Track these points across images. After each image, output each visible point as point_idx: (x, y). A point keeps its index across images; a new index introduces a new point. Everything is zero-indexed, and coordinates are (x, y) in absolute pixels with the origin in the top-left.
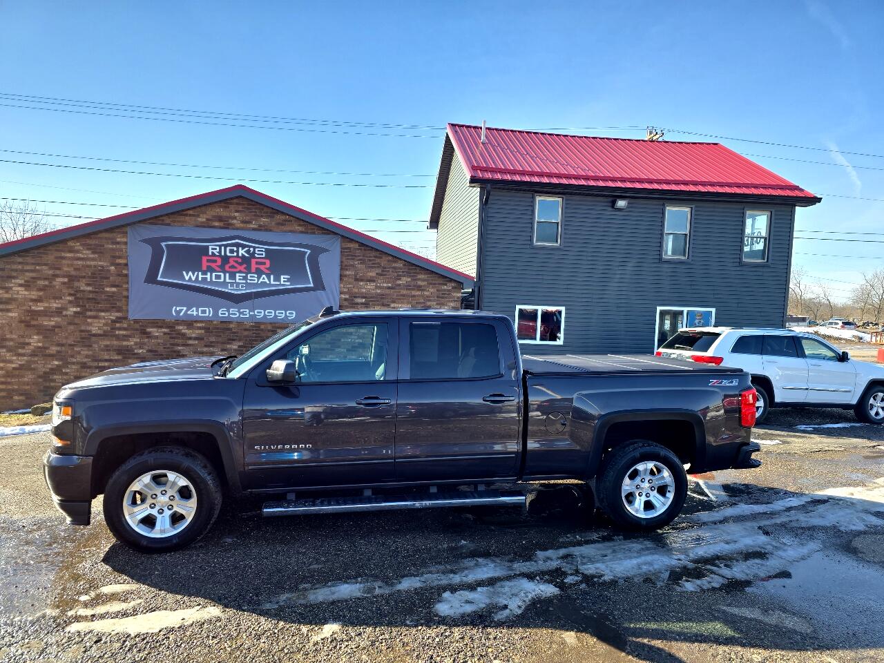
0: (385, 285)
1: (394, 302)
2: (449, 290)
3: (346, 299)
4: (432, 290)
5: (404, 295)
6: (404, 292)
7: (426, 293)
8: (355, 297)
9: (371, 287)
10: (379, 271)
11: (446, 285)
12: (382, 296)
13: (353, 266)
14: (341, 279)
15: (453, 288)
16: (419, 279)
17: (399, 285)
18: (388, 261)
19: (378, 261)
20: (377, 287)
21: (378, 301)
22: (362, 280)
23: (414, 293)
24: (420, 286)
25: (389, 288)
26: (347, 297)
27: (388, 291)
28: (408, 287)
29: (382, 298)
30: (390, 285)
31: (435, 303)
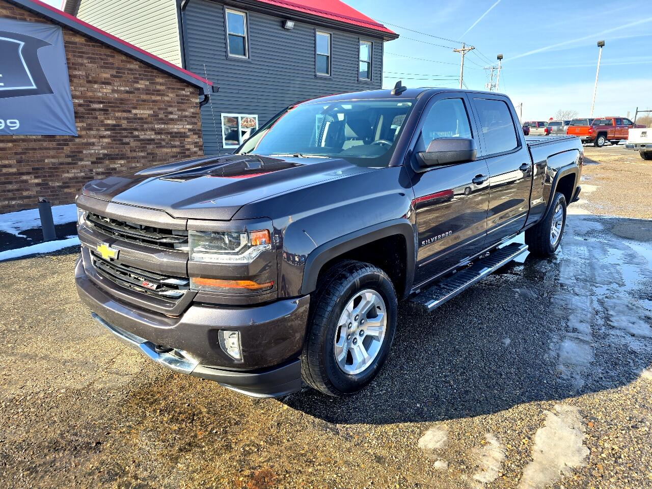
0: (122, 89)
1: (135, 108)
2: (186, 96)
3: (80, 105)
4: (171, 95)
5: (144, 101)
6: (144, 97)
7: (166, 98)
8: (91, 102)
9: (108, 91)
10: (114, 72)
11: (184, 90)
12: (122, 101)
13: (82, 65)
14: (71, 81)
15: (191, 93)
16: (157, 83)
17: (138, 89)
18: (122, 61)
19: (111, 60)
20: (114, 91)
21: (118, 107)
22: (96, 82)
23: (154, 98)
24: (159, 91)
25: (127, 92)
26: (81, 101)
27: (126, 96)
28: (147, 91)
29: (121, 104)
30: (127, 89)
31: (176, 109)
